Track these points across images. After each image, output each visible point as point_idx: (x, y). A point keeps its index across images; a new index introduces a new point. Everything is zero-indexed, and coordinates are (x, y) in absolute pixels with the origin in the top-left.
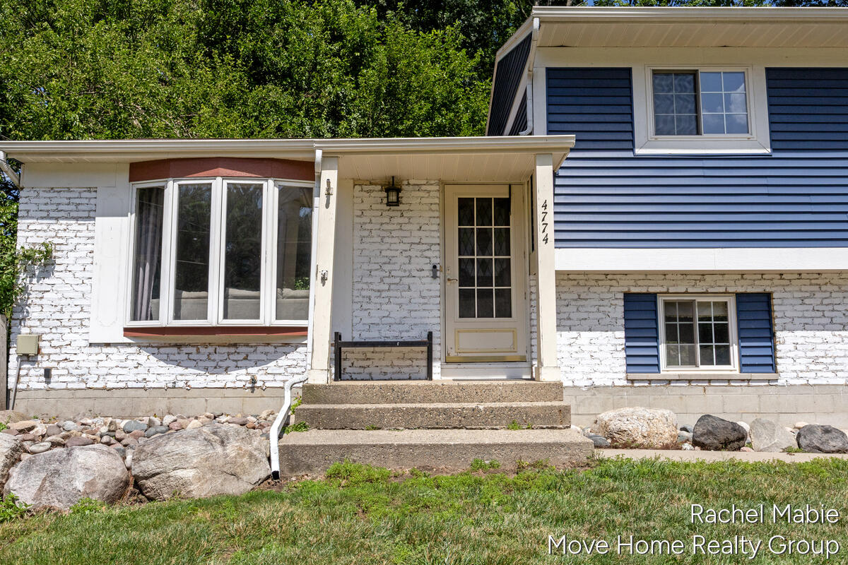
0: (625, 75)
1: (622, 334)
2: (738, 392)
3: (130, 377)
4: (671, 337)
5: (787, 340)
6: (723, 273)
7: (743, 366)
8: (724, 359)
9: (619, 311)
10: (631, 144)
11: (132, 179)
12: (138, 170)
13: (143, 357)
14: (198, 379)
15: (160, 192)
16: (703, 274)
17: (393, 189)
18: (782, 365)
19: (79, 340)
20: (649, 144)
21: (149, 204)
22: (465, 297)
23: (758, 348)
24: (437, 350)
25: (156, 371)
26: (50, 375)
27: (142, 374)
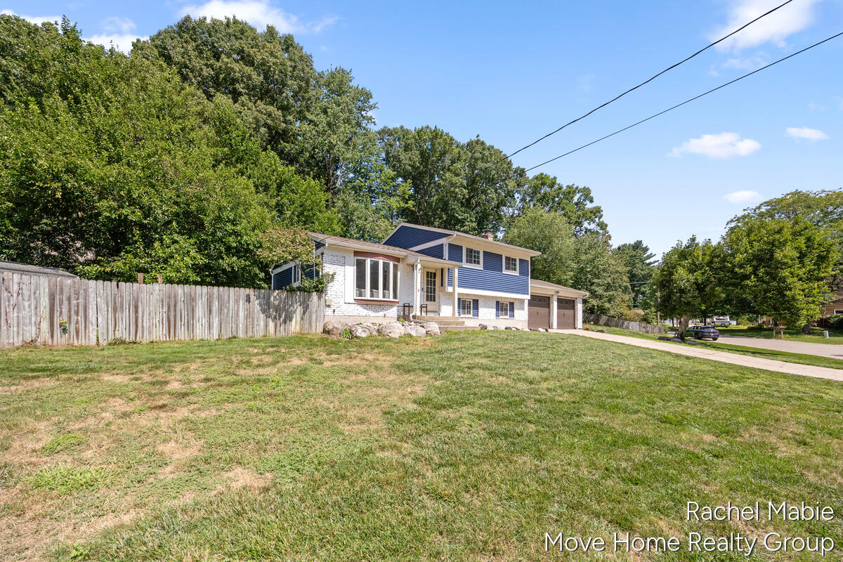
0: (462, 248)
2: (471, 320)
3: (356, 313)
4: (463, 308)
5: (480, 309)
6: (471, 295)
7: (473, 315)
8: (470, 314)
9: (457, 302)
10: (462, 263)
11: (355, 256)
12: (356, 253)
13: (359, 306)
14: (372, 314)
15: (364, 262)
18: (480, 315)
19: (342, 302)
20: (465, 265)
21: (360, 266)
22: (427, 296)
23: (476, 311)
25: (362, 311)
26: (334, 311)
27: (358, 312)
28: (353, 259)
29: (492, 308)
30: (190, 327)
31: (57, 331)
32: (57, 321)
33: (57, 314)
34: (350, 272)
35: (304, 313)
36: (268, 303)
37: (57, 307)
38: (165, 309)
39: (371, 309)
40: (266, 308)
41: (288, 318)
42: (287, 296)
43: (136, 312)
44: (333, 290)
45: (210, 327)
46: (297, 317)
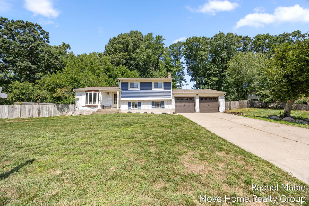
0: (128, 83)
1: (128, 105)
2: (138, 110)
3: (85, 109)
4: (132, 106)
5: (142, 106)
6: (137, 100)
7: (139, 108)
8: (137, 107)
9: (128, 103)
10: (128, 89)
11: (86, 92)
12: (86, 91)
13: (87, 107)
14: (91, 109)
15: (88, 93)
16: (135, 100)
17: (108, 93)
18: (142, 108)
19: (81, 106)
20: (130, 89)
21: (87, 94)
22: (115, 102)
23: (140, 106)
24: (112, 107)
25: (88, 109)
26: (78, 109)
27: (86, 109)
28: (85, 93)
29: (149, 104)
30: (42, 114)
31: (21, 115)
32: (21, 114)
33: (21, 112)
34: (84, 97)
35: (68, 109)
36: (58, 107)
37: (21, 111)
38: (38, 110)
39: (91, 108)
40: (58, 108)
41: (64, 111)
42: (63, 106)
43: (33, 111)
44: (78, 103)
45: (46, 114)
46: (66, 111)
